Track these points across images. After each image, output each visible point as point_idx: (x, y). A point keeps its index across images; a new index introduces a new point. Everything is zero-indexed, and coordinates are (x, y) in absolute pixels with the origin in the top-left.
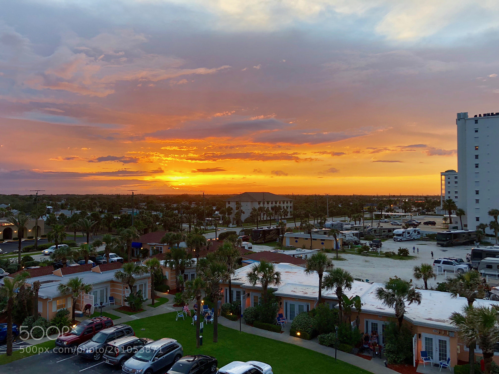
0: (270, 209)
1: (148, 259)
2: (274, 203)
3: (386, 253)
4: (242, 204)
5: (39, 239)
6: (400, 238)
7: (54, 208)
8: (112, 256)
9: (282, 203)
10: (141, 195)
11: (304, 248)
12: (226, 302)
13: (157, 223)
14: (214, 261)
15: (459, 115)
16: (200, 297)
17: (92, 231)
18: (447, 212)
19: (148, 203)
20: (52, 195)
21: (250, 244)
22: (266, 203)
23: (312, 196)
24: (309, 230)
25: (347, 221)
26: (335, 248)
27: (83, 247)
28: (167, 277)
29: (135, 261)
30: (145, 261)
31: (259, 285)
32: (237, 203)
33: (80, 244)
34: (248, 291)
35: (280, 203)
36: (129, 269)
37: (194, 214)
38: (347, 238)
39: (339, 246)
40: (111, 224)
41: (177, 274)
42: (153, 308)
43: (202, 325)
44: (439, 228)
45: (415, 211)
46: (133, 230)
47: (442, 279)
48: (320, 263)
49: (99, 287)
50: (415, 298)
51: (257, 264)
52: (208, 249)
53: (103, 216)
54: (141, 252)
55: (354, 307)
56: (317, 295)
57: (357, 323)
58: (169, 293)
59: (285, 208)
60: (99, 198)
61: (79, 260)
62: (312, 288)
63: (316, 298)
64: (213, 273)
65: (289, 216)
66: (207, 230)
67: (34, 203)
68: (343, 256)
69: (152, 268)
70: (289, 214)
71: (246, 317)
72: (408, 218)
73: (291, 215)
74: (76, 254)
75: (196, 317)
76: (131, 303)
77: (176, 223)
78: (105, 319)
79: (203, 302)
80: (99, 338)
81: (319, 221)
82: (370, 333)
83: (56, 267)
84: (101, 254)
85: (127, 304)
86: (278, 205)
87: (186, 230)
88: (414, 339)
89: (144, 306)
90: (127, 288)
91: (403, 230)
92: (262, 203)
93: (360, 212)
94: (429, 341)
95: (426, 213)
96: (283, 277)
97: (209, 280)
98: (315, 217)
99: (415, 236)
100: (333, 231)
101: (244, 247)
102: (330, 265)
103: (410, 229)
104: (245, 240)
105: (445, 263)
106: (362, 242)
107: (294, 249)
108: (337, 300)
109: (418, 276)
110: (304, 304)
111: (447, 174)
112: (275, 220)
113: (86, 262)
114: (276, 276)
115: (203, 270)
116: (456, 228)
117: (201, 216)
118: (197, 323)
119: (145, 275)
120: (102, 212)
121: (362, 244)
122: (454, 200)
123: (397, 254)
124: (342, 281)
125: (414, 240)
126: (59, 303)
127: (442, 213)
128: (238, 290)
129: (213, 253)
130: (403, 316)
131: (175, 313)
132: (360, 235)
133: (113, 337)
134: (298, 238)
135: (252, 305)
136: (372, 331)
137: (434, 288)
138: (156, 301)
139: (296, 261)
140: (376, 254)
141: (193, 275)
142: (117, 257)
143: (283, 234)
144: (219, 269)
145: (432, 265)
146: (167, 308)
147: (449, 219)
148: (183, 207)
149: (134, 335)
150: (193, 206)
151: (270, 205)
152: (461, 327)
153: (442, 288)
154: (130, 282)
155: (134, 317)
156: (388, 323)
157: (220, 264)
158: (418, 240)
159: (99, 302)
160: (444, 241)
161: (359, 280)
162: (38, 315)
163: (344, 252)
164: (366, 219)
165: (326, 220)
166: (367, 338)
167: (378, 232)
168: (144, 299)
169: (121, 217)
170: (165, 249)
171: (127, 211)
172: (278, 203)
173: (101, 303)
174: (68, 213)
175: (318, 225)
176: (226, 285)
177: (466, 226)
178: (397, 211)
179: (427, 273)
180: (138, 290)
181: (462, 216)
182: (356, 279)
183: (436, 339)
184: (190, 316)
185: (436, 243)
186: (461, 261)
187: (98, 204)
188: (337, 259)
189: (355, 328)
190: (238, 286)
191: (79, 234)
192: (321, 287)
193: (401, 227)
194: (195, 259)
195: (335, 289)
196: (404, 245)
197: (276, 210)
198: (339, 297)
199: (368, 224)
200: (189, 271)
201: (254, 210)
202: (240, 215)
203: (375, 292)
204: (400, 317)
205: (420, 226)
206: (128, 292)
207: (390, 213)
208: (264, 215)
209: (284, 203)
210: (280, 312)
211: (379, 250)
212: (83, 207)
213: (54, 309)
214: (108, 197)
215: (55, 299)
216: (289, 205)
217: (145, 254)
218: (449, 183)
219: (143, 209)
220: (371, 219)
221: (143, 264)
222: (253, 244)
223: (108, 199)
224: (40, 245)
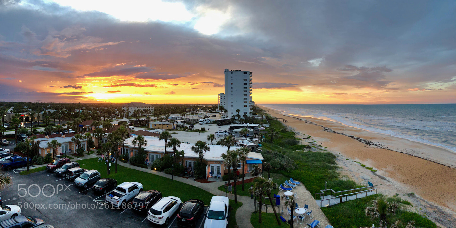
0: (143, 110)
1: (86, 133)
2: (145, 108)
3: (196, 130)
4: (130, 108)
5: (40, 122)
6: (202, 123)
7: (46, 109)
8: (70, 131)
9: (149, 107)
10: (83, 103)
11: (159, 129)
12: (121, 154)
13: (90, 116)
14: (116, 135)
15: (225, 69)
16: (109, 151)
17: (61, 119)
18: (221, 111)
19: (86, 107)
20: (45, 103)
21: (133, 127)
22: (141, 108)
23: (163, 105)
24: (161, 120)
25: (179, 116)
26: (173, 128)
27: (57, 126)
28: (94, 141)
29: (80, 133)
30: (85, 133)
31: (137, 146)
32: (127, 108)
33: (56, 125)
34: (132, 149)
35: (148, 108)
36: (77, 137)
37: (106, 113)
38: (179, 124)
39: (175, 128)
40: (70, 116)
41: (98, 140)
42: (88, 155)
43: (110, 165)
44: (218, 117)
45: (208, 111)
46: (79, 119)
47: (218, 140)
48: (166, 135)
49: (65, 144)
50: (207, 149)
51: (136, 136)
52: (113, 129)
53: (66, 112)
54: (83, 129)
55: (181, 155)
56: (164, 151)
57: (183, 162)
58: (95, 149)
59: (150, 110)
60: (65, 104)
61: (56, 132)
62: (162, 147)
63: (164, 152)
64: (115, 140)
65: (152, 114)
66: (112, 120)
67: (38, 106)
68: (176, 132)
69: (88, 137)
70: (152, 113)
71: (131, 161)
72: (205, 114)
73: (153, 113)
74: (55, 129)
75: (107, 160)
76: (78, 152)
77: (98, 116)
78: (67, 159)
79: (110, 153)
80: (65, 167)
81: (166, 116)
82: (188, 167)
83: (46, 135)
84: (65, 129)
85: (76, 152)
86: (147, 109)
87: (103, 120)
88: (207, 167)
89: (84, 154)
90: (77, 145)
91: (203, 119)
92: (139, 108)
93: (185, 112)
94: (213, 167)
95: (213, 112)
96: (148, 143)
97: (113, 144)
98: (164, 114)
99: (208, 122)
100: (172, 121)
101: (130, 128)
102: (170, 136)
103: (206, 119)
104: (131, 125)
105: (220, 132)
106: (185, 125)
107: (154, 129)
108: (173, 153)
109: (209, 140)
110: (158, 155)
111: (221, 95)
112: (145, 115)
113: (59, 133)
114: (145, 142)
115: (110, 139)
116: (224, 117)
117: (110, 113)
118: (108, 163)
119: (85, 140)
120: (66, 111)
121: (185, 126)
122: (223, 106)
123: (200, 130)
124: (176, 143)
125: (208, 123)
126: (48, 150)
127: (219, 111)
128: (127, 148)
129: (115, 131)
130: (202, 157)
131: (97, 158)
132: (185, 122)
133: (70, 167)
134: (156, 124)
135: (134, 156)
136: (189, 166)
137: (215, 144)
138: (89, 152)
139: (155, 135)
140: (191, 130)
141: (106, 141)
142: (72, 131)
143: (149, 122)
144: (118, 139)
145: (215, 134)
146: (94, 156)
147: (221, 114)
148: (101, 109)
149: (79, 167)
150: (106, 109)
151: (143, 109)
152: (225, 159)
153: (218, 144)
154: (78, 143)
155: (80, 159)
156: (196, 161)
157: (118, 136)
158: (209, 123)
159: (64, 151)
160: (219, 123)
161: (184, 142)
162: (39, 155)
163: (177, 130)
164: (187, 115)
165: (169, 116)
166: (187, 169)
167: (192, 120)
168: (84, 151)
169: (74, 113)
170: (93, 129)
171: (77, 111)
172: (147, 108)
173: (65, 152)
174: (52, 111)
175: (166, 118)
176: (121, 146)
177: (228, 116)
178: (201, 111)
179: (213, 138)
180: (81, 146)
181: (226, 112)
182: (182, 142)
183: (215, 166)
184: (104, 160)
185: (216, 124)
186: (226, 131)
187: (64, 107)
188: (174, 133)
189: (181, 165)
190: (127, 146)
191: (56, 120)
192: (166, 147)
193: (202, 118)
194: (107, 134)
195: (173, 147)
196: (203, 126)
197: (146, 111)
198: (174, 151)
199: (188, 117)
200: (104, 139)
201: (135, 111)
202: (129, 113)
203: (191, 148)
204: (201, 158)
205: (210, 117)
206: (77, 147)
207: (198, 112)
208: (140, 113)
209: (149, 108)
210: (147, 159)
211: (193, 129)
212: (58, 108)
213: (45, 153)
214: (69, 104)
215: (46, 148)
216: (152, 109)
217: (85, 130)
218: (222, 99)
219: (84, 109)
220: (190, 115)
221: (84, 135)
222: (135, 127)
223: (69, 105)
224: (40, 124)
